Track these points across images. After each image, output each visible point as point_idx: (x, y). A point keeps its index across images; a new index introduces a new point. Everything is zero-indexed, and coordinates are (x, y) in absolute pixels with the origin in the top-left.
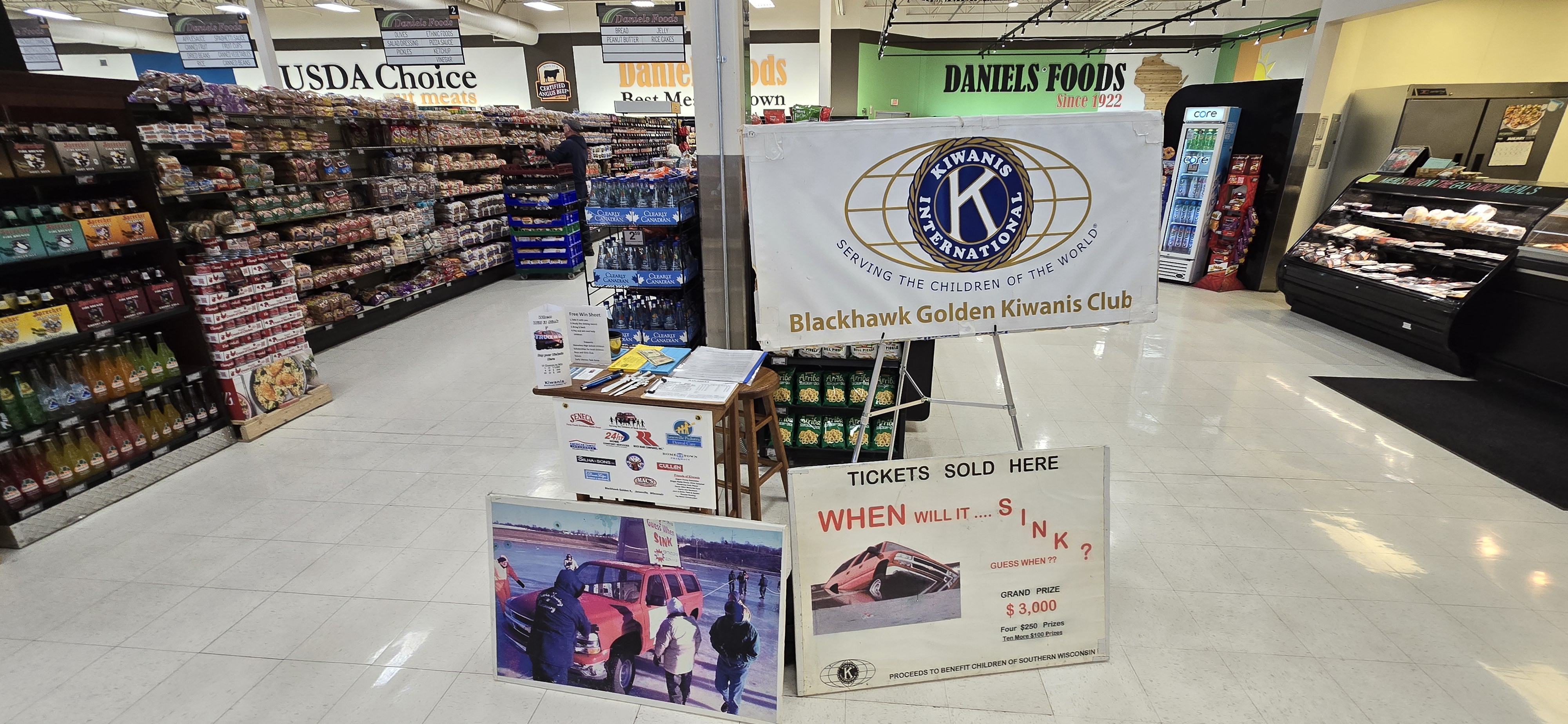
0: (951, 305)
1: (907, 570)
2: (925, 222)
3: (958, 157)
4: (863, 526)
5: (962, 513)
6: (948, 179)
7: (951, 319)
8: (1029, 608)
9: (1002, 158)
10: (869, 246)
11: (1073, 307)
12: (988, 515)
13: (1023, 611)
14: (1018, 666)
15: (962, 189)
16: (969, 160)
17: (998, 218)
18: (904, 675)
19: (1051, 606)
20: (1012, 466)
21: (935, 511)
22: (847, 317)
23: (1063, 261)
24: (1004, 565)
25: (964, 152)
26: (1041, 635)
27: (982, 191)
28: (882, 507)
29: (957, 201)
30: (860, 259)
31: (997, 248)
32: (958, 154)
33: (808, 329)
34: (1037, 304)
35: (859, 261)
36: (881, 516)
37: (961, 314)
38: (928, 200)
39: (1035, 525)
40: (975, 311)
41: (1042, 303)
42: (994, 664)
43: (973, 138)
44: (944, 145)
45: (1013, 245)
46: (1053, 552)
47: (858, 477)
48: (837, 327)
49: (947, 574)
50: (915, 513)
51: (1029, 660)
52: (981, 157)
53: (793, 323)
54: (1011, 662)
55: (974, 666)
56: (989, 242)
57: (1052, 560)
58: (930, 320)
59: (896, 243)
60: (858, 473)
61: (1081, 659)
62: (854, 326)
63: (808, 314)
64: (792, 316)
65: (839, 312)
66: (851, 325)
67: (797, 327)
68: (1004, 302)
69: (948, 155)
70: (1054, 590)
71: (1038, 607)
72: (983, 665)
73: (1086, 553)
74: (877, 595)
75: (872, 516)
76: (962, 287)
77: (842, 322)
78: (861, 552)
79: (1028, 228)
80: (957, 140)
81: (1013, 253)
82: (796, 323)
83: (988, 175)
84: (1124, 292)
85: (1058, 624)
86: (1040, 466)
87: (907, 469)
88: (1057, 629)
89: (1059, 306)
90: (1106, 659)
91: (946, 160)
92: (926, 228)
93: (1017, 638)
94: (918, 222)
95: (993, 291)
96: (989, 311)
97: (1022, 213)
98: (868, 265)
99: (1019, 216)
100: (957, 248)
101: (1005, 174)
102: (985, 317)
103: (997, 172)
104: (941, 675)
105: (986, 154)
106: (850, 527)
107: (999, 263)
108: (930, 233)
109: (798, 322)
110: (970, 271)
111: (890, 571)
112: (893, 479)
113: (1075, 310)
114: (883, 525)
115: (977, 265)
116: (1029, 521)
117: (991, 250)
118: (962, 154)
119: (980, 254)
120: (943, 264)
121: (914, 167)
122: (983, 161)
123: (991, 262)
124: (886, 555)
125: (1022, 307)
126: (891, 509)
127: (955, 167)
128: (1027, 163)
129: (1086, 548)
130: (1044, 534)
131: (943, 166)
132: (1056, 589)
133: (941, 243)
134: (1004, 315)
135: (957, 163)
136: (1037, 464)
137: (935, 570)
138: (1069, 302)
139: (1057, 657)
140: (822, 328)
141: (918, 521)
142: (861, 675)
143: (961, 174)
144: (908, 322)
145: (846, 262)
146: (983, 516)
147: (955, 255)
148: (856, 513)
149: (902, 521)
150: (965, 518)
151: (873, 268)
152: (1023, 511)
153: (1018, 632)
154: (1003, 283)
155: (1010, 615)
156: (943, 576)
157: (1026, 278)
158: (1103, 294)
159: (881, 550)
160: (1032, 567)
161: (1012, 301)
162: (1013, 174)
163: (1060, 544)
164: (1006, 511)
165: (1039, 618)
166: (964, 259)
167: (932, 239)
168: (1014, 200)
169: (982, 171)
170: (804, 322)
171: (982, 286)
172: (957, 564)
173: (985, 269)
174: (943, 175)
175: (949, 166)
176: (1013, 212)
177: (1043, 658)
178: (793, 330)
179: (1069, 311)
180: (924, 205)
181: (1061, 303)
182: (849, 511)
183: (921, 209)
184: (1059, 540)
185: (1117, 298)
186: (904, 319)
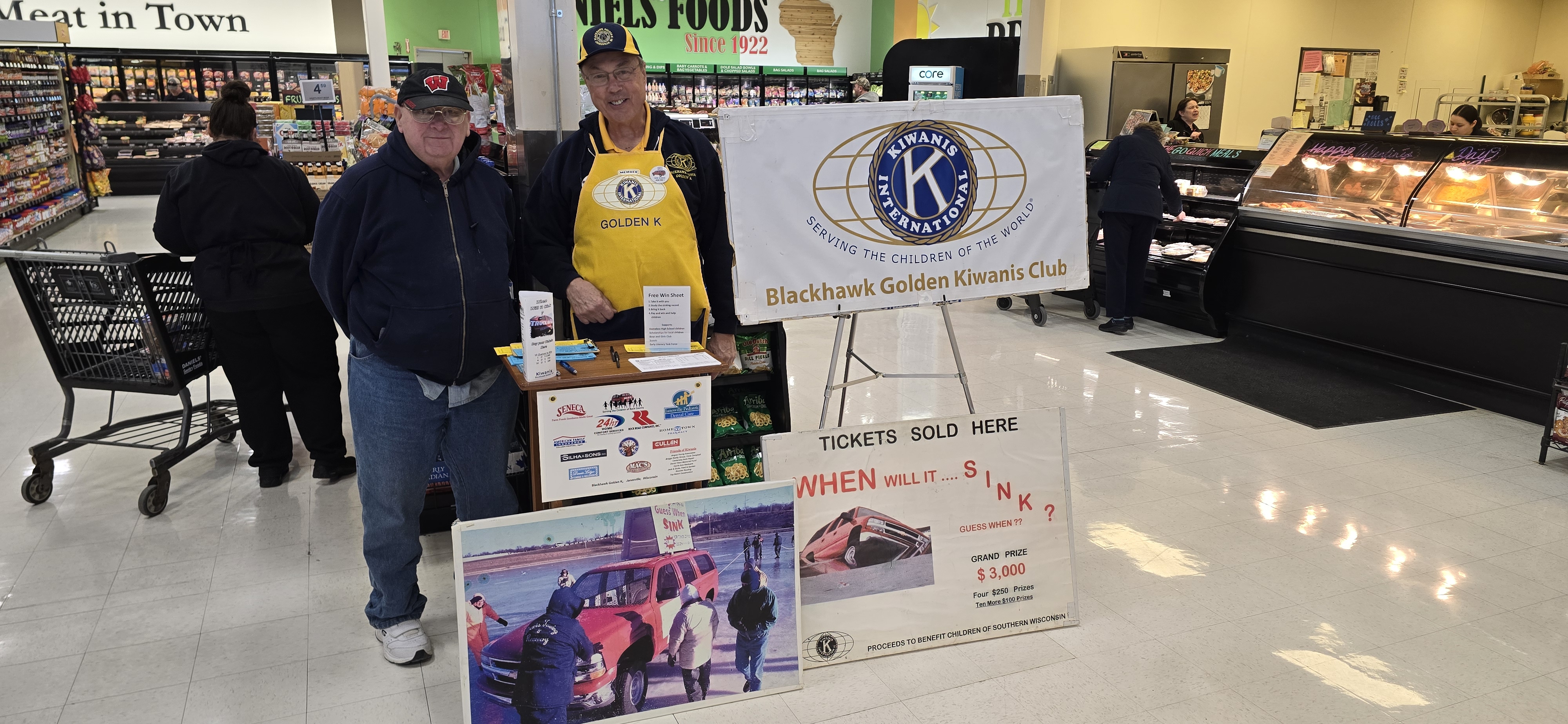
0: (910, 276)
1: (879, 536)
2: (884, 199)
3: (911, 139)
4: (835, 491)
5: (929, 475)
6: (903, 158)
7: (911, 290)
8: (999, 572)
9: (949, 139)
10: (835, 222)
11: (1017, 276)
12: (954, 478)
13: (993, 575)
14: (993, 633)
15: (915, 168)
16: (920, 141)
17: (949, 193)
18: (882, 646)
19: (1019, 569)
20: (974, 428)
21: (904, 475)
22: (818, 290)
23: (1006, 233)
24: (972, 528)
25: (915, 134)
26: (1012, 600)
27: (934, 169)
28: (853, 472)
29: (911, 179)
30: (828, 235)
31: (948, 222)
32: (910, 135)
33: (783, 302)
34: (985, 273)
35: (827, 236)
36: (853, 480)
37: (920, 285)
38: (886, 178)
39: (1000, 487)
40: (932, 281)
41: (990, 273)
42: (969, 632)
43: (923, 121)
44: (898, 128)
45: (962, 219)
46: (1019, 515)
47: (829, 442)
48: (810, 300)
49: (918, 539)
50: (885, 477)
51: (1002, 626)
52: (930, 138)
53: (769, 297)
54: (985, 629)
55: (950, 635)
56: (940, 217)
57: (1019, 522)
58: (892, 291)
59: (859, 219)
60: (829, 437)
61: (1051, 624)
62: (825, 298)
63: (782, 288)
64: (768, 291)
65: (811, 286)
66: (822, 297)
67: (773, 300)
68: (956, 272)
69: (902, 137)
70: (1022, 553)
71: (1008, 571)
72: (958, 634)
73: (1050, 515)
74: (851, 562)
75: (844, 482)
76: (919, 259)
77: (814, 295)
78: (834, 518)
79: (974, 203)
80: (909, 123)
81: (962, 226)
82: (773, 296)
83: (937, 155)
84: (1060, 261)
85: (1028, 588)
86: (1000, 428)
87: (876, 432)
88: (1027, 593)
89: (1004, 274)
90: (1076, 623)
91: (900, 141)
92: (885, 204)
93: (990, 603)
94: (877, 199)
95: (947, 262)
96: (944, 281)
97: (967, 189)
98: (836, 240)
99: (966, 192)
100: (913, 223)
101: (952, 154)
102: (941, 287)
103: (945, 151)
104: (918, 646)
105: (934, 136)
106: (823, 493)
107: (950, 236)
108: (889, 209)
109: (774, 296)
110: (926, 244)
111: (864, 537)
112: (862, 442)
113: (1019, 279)
114: (854, 490)
115: (931, 238)
116: (994, 483)
117: (942, 223)
118: (914, 135)
119: (933, 228)
120: (902, 238)
121: (872, 148)
122: (932, 142)
123: (943, 235)
124: (859, 521)
125: (972, 276)
126: (862, 474)
127: (908, 147)
128: (971, 144)
129: (1050, 509)
130: (1008, 496)
131: (898, 147)
132: (1023, 552)
133: (899, 218)
134: (957, 285)
135: (910, 144)
136: (998, 426)
137: (906, 534)
138: (1012, 271)
139: (1029, 622)
140: (796, 301)
141: (888, 485)
142: (840, 648)
143: (913, 153)
144: (873, 294)
145: (816, 237)
146: (950, 479)
147: (912, 230)
148: (828, 478)
149: (873, 485)
150: (933, 481)
151: (840, 243)
152: (988, 473)
153: (990, 598)
154: (955, 254)
155: (982, 580)
156: (915, 541)
157: (975, 248)
158: (1042, 262)
159: (854, 515)
160: (999, 529)
161: (963, 272)
162: (959, 154)
163: (1025, 505)
164: (971, 473)
165: (1009, 582)
166: (920, 233)
167: (891, 214)
168: (961, 178)
169: (931, 152)
170: (779, 295)
171: (937, 258)
172: (928, 529)
173: (939, 241)
174: (899, 155)
175: (904, 147)
176: (960, 188)
177: (1015, 624)
178: (769, 304)
179: (1013, 279)
180: (883, 183)
181: (1006, 272)
182: (822, 477)
183: (880, 187)
184: (1023, 502)
185: (1054, 266)
186: (869, 290)
